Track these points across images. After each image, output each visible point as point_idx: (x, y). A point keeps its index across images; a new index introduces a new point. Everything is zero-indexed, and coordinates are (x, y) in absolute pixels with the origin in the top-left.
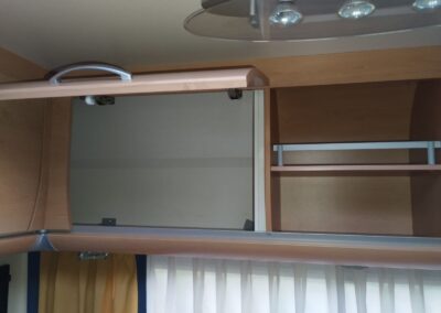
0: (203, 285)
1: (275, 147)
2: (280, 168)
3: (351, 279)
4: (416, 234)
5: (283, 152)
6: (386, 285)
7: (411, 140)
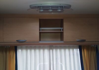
0: (27, 52)
1: (40, 28)
2: (41, 31)
3: (51, 49)
4: (61, 41)
5: (41, 29)
6: (56, 50)
7: (61, 27)
